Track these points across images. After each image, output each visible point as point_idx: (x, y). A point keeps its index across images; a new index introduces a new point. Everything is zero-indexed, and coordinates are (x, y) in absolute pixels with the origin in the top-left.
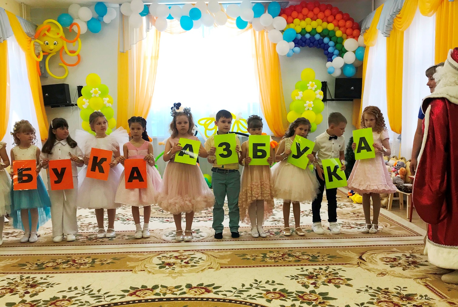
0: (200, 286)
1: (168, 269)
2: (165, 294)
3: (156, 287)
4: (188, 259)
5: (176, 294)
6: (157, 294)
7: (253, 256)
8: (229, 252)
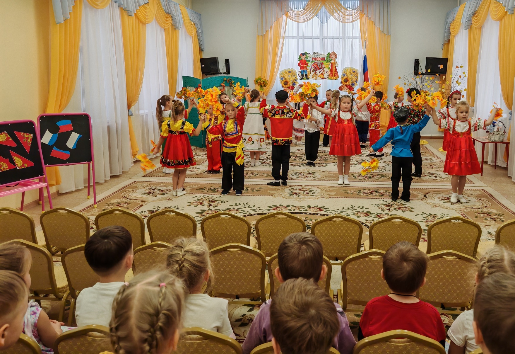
0: (316, 207)
1: (295, 196)
2: (294, 210)
3: (288, 206)
4: (308, 191)
5: (301, 211)
6: (289, 210)
7: (351, 191)
8: (336, 188)
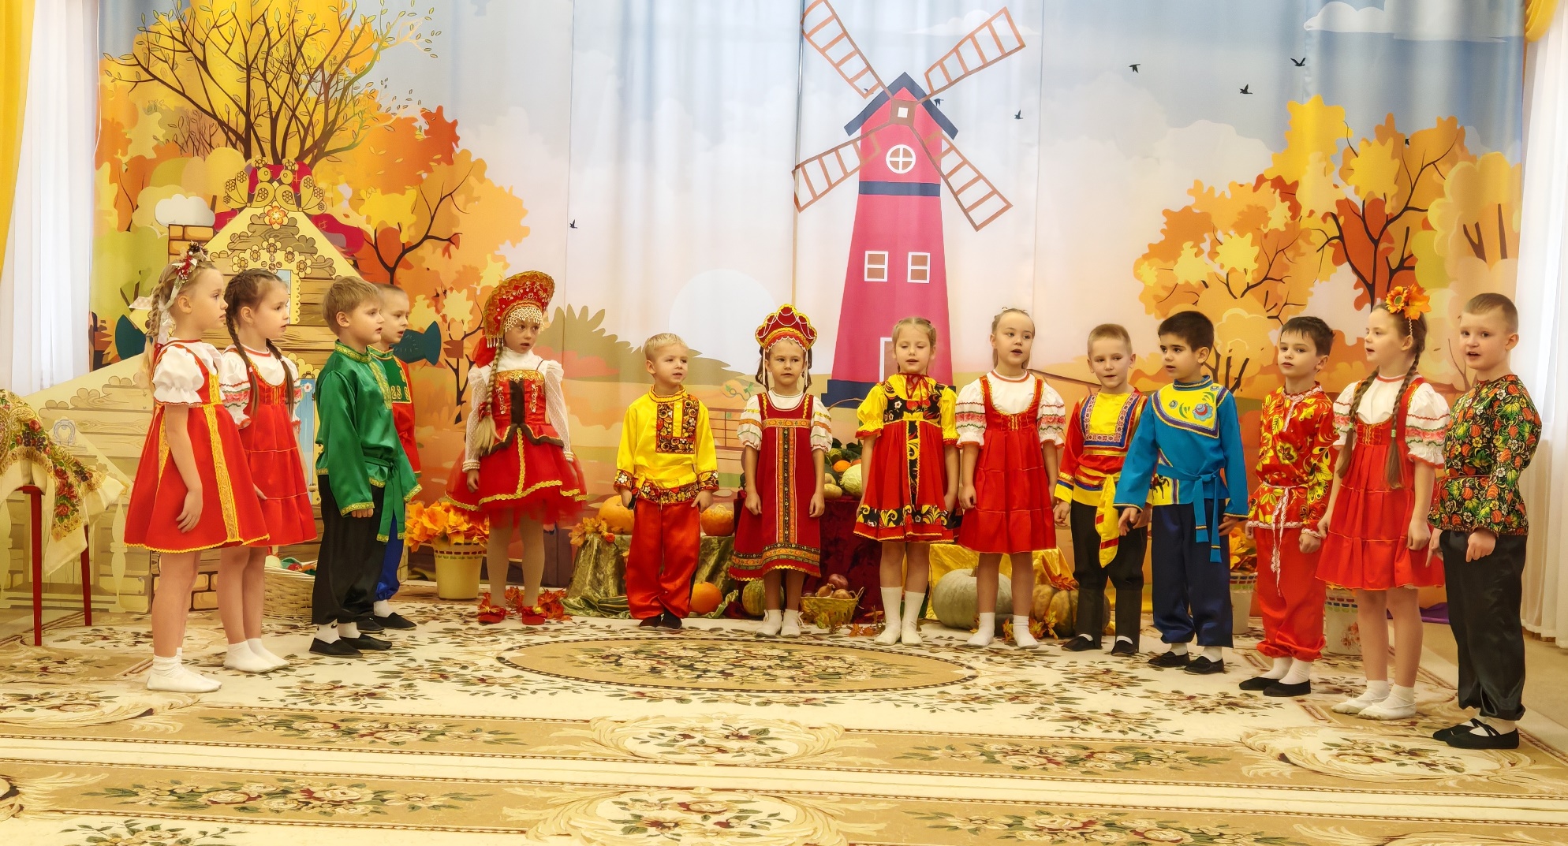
4: (727, 816)
7: (971, 820)
8: (884, 804)
